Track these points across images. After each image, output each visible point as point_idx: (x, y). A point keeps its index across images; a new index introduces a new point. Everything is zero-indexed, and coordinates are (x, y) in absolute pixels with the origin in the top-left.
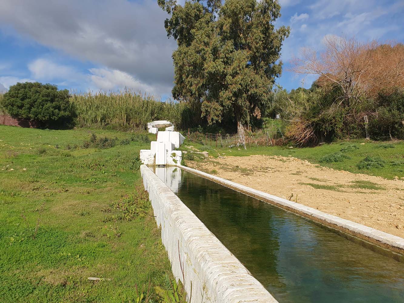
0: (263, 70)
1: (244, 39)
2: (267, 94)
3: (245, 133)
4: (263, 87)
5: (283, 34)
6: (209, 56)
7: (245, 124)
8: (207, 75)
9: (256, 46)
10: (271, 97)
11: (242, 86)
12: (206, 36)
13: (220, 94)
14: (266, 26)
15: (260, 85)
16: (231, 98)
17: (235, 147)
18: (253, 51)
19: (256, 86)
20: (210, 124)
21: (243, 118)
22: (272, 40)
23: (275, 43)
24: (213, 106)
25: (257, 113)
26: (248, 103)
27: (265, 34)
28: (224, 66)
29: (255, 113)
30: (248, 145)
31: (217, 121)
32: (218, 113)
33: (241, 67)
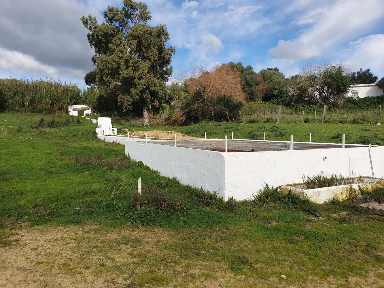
0: (159, 74)
1: (145, 53)
2: (162, 90)
3: (149, 117)
4: (159, 86)
5: (171, 51)
6: (123, 66)
7: (148, 111)
8: (122, 78)
9: (154, 59)
10: (165, 92)
11: (145, 86)
12: (121, 52)
13: (131, 90)
14: (160, 46)
15: (157, 85)
16: (139, 94)
17: (142, 126)
18: (152, 62)
19: (155, 85)
20: (125, 111)
21: (147, 106)
22: (164, 55)
23: (167, 57)
24: (127, 99)
25: (157, 103)
26: (150, 97)
27: (159, 51)
28: (133, 72)
29: (155, 103)
30: (150, 125)
31: (129, 109)
32: (130, 103)
33: (144, 74)
